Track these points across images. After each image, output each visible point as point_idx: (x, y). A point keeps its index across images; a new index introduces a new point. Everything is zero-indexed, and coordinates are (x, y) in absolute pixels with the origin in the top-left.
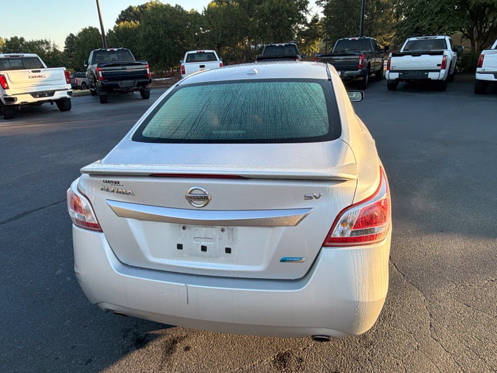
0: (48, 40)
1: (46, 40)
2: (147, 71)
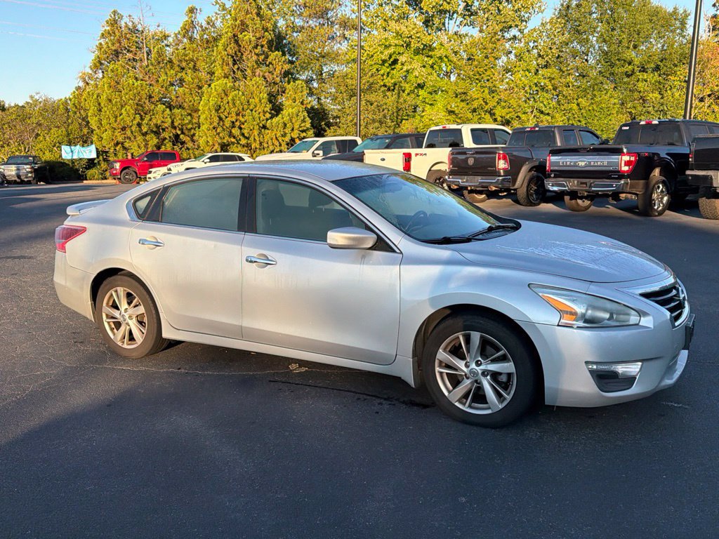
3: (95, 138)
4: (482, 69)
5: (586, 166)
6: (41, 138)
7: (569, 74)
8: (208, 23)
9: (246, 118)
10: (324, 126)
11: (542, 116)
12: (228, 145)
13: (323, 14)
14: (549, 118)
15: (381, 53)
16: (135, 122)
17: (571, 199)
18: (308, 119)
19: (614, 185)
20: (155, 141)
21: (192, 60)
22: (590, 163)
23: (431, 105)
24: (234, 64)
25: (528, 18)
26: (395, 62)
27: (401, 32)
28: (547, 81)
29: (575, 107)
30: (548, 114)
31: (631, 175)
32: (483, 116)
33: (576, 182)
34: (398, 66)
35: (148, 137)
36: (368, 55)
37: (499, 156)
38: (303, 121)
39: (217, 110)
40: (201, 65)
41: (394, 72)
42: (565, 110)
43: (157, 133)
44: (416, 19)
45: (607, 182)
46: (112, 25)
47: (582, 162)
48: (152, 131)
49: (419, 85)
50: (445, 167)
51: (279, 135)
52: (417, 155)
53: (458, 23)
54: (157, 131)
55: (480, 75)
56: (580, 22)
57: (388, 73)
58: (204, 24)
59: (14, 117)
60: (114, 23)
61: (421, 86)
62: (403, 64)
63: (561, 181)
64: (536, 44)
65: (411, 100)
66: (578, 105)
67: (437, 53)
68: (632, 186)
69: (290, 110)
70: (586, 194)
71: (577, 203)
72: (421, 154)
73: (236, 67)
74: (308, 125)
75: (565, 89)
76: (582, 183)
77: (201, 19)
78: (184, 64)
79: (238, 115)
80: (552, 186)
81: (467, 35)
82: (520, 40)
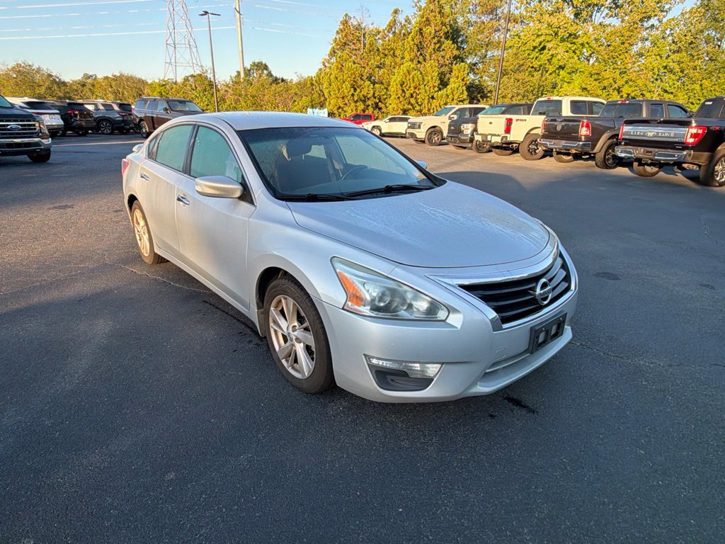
3: (327, 104)
4: (616, 54)
5: (654, 136)
6: (296, 103)
7: (698, 59)
8: (406, 21)
9: (420, 91)
10: (479, 98)
11: (665, 94)
12: (408, 111)
13: (492, 11)
14: (671, 96)
15: (534, 41)
16: (350, 93)
17: (639, 166)
18: (465, 92)
19: (677, 155)
20: (362, 107)
21: (392, 49)
22: (658, 133)
23: (568, 83)
24: (418, 51)
25: (670, 9)
26: (544, 48)
27: (551, 24)
28: (675, 65)
29: (697, 87)
30: (672, 93)
31: (695, 147)
32: (611, 93)
33: (642, 150)
34: (546, 51)
35: (358, 104)
36: (523, 42)
37: (583, 124)
38: (462, 93)
39: (401, 85)
40: (398, 52)
41: (542, 56)
42: (688, 89)
43: (364, 101)
44: (569, 12)
45: (670, 152)
46: (344, 24)
47: (651, 132)
48: (361, 100)
49: (560, 66)
50: (539, 132)
51: (442, 103)
52: (517, 120)
53: (604, 15)
54: (364, 100)
55: (614, 58)
56: (720, 10)
57: (537, 58)
58: (403, 23)
59: (282, 88)
60: (345, 23)
61: (561, 68)
62: (549, 50)
63: (630, 148)
64: (672, 32)
65: (550, 79)
66: (701, 85)
67: (580, 41)
68: (694, 157)
69: (453, 85)
70: (649, 161)
71: (645, 170)
72: (522, 120)
73: (419, 53)
74: (465, 97)
75: (692, 71)
76: (648, 152)
77: (401, 18)
78: (386, 52)
79: (415, 88)
80: (621, 152)
81: (610, 25)
82: (657, 29)
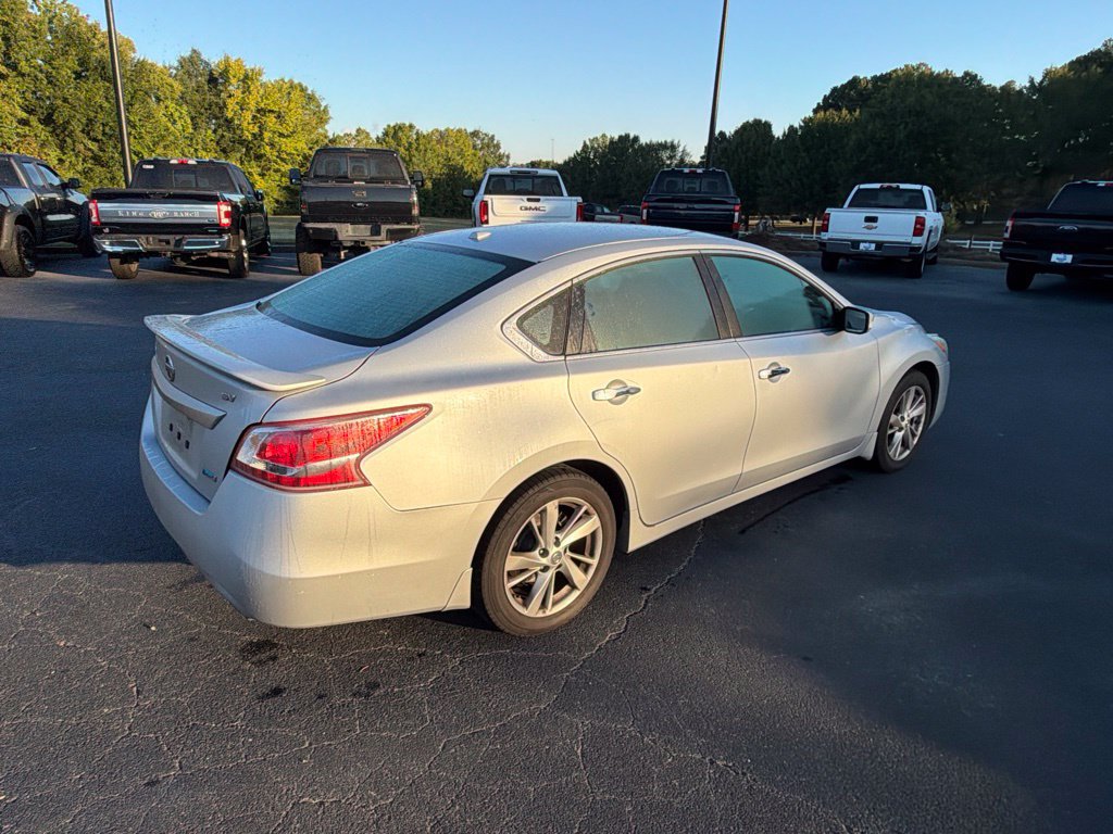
0: (676, 142)
1: (672, 142)
2: (734, 216)
5: (165, 217)
19: (217, 242)
22: (172, 213)
33: (152, 239)
47: (158, 212)
63: (130, 237)
76: (161, 241)
